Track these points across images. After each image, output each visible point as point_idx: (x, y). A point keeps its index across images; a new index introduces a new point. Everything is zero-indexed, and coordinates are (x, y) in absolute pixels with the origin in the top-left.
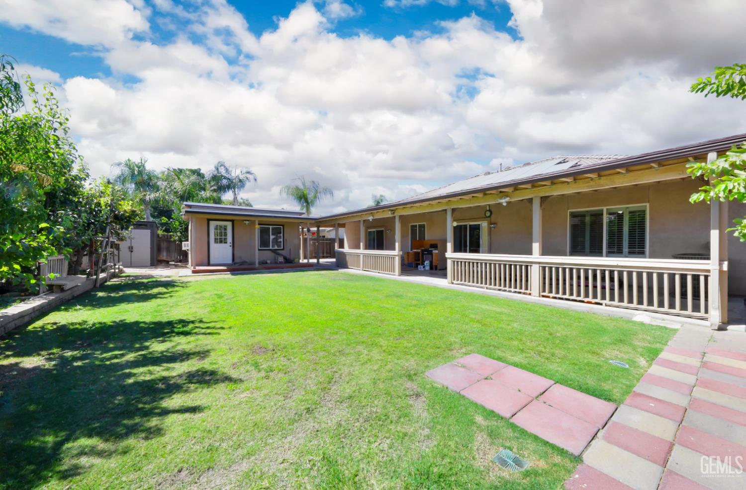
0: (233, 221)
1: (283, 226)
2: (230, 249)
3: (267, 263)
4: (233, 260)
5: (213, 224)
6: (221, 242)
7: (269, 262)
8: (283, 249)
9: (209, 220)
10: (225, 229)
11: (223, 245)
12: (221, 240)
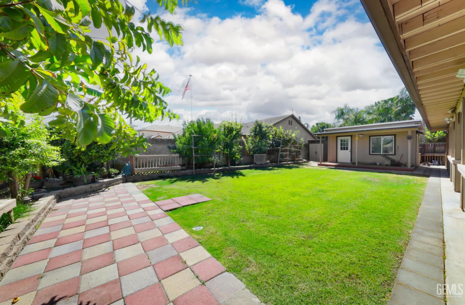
0: (351, 136)
1: (395, 135)
2: (350, 153)
3: (376, 164)
4: (351, 160)
5: (339, 139)
6: (344, 149)
7: (378, 164)
8: (395, 154)
9: (337, 137)
10: (347, 141)
11: (346, 151)
12: (344, 148)
